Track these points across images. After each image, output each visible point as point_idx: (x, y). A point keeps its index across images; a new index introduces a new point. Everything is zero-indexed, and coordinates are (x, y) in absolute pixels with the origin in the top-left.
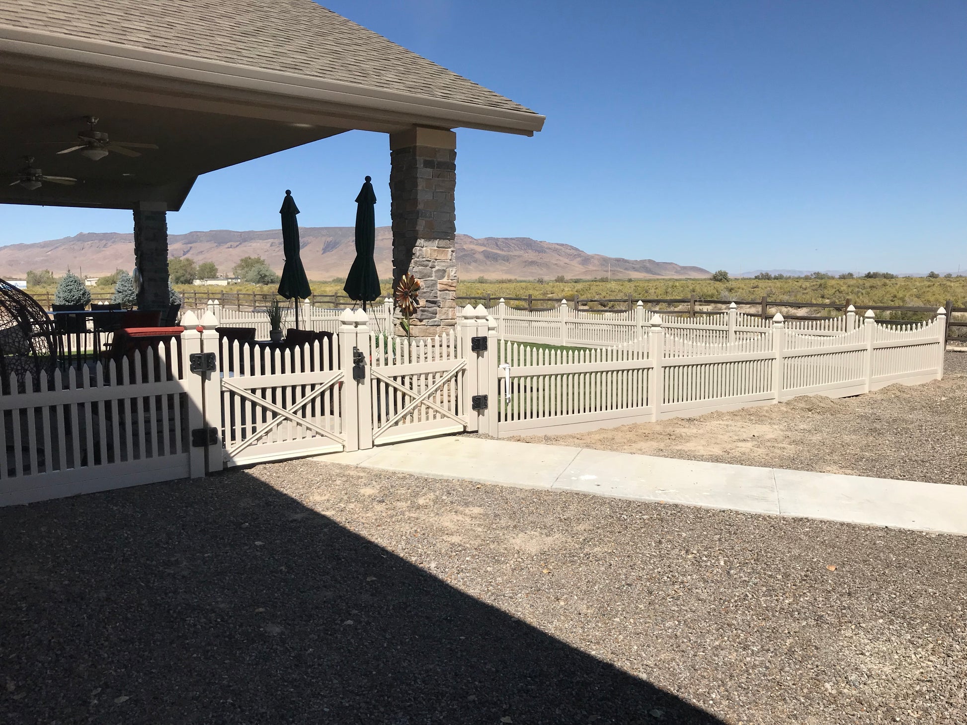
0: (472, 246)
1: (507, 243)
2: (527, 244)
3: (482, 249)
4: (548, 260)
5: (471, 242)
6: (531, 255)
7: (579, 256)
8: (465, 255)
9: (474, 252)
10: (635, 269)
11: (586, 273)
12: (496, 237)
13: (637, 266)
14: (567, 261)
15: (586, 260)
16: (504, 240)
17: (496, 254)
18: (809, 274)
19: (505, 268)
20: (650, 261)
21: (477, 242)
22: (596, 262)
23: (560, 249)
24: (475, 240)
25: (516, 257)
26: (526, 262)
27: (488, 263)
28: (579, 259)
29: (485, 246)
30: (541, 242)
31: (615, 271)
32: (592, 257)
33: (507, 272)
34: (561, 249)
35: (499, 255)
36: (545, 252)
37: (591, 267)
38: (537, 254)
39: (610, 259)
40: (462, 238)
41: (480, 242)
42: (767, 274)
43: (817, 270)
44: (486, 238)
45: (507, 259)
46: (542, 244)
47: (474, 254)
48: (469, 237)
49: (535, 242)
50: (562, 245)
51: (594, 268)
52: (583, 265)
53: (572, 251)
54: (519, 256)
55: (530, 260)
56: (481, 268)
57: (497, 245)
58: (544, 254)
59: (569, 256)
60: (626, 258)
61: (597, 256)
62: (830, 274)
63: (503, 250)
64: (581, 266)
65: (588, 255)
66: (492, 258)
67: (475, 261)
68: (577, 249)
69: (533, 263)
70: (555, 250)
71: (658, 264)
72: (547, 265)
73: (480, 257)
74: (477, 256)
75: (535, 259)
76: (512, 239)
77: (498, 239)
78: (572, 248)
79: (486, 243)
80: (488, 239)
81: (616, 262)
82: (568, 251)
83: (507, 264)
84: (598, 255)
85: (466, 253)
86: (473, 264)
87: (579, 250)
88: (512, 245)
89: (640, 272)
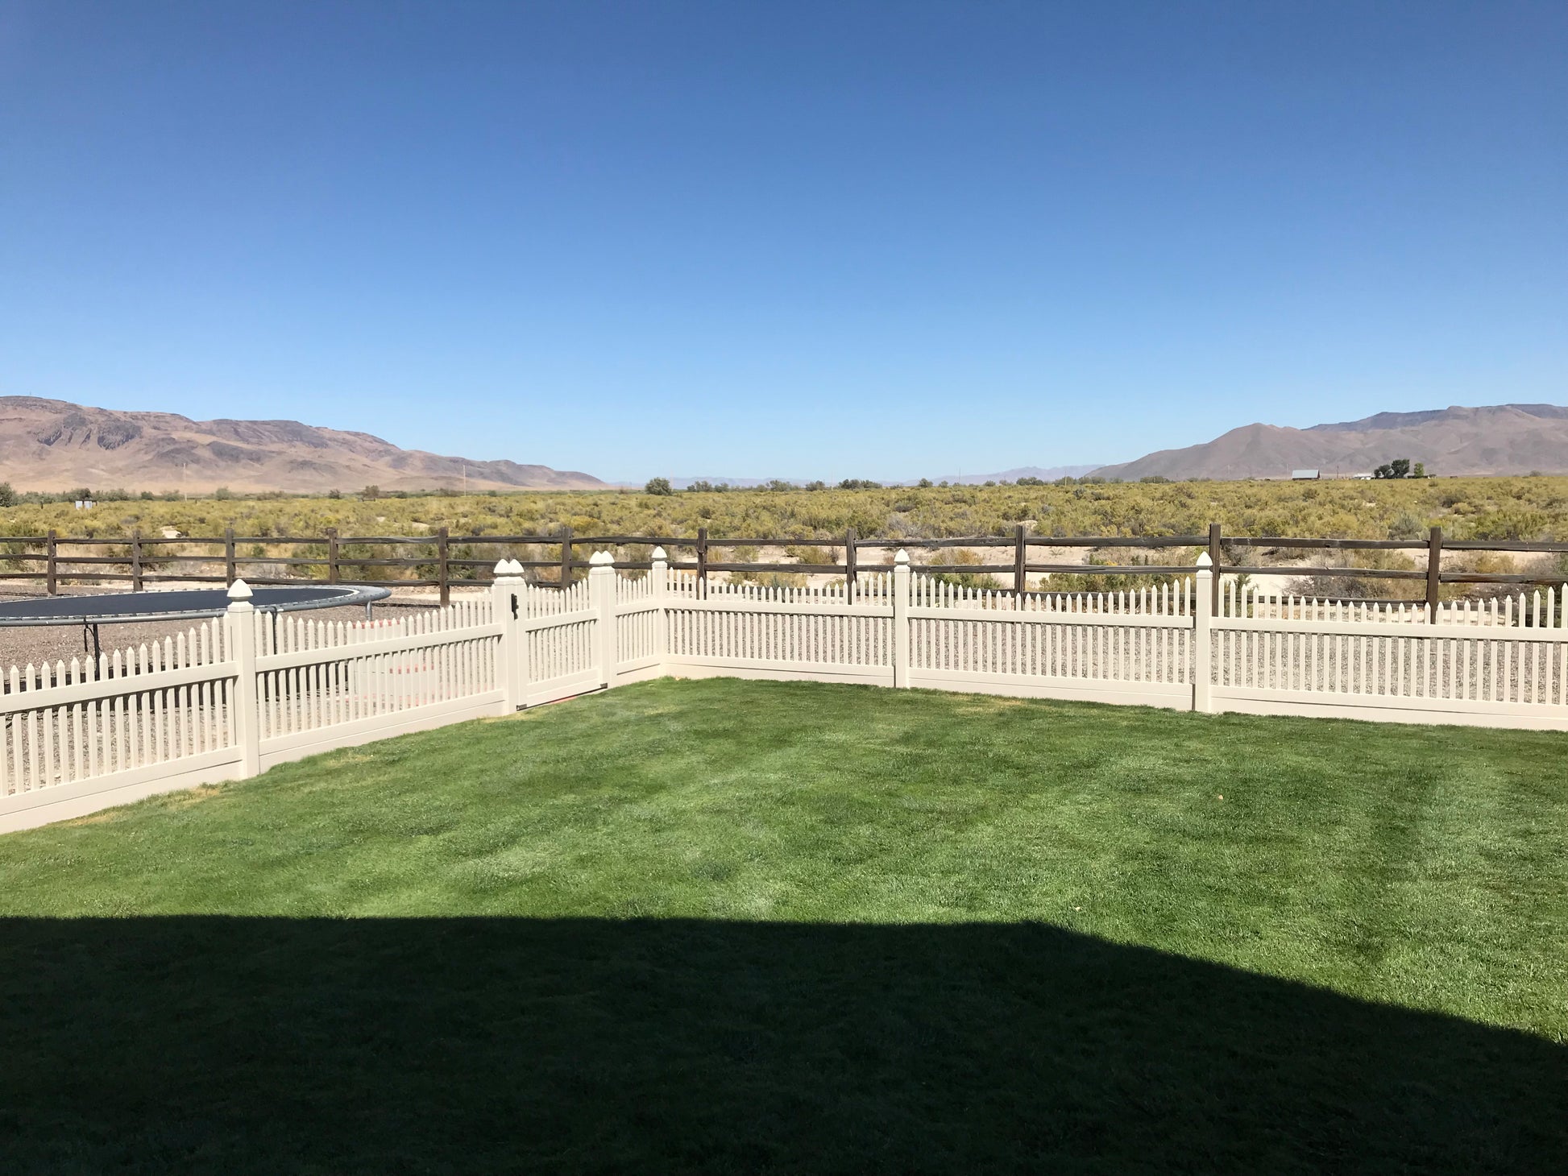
0: (188, 435)
1: (256, 429)
2: (292, 431)
3: (209, 439)
4: (332, 460)
5: (186, 428)
6: (301, 451)
7: (387, 452)
8: (178, 451)
9: (191, 446)
10: (482, 476)
11: (401, 480)
12: (234, 418)
13: (487, 471)
14: (367, 461)
15: (400, 460)
16: (249, 425)
17: (236, 448)
18: (764, 484)
19: (252, 473)
20: (507, 462)
21: (198, 428)
22: (418, 463)
23: (351, 442)
24: (194, 423)
25: (274, 455)
26: (292, 462)
27: (222, 464)
28: (388, 458)
29: (214, 434)
30: (318, 428)
31: (450, 478)
32: (411, 455)
33: (259, 480)
34: (356, 442)
35: (242, 451)
36: (327, 446)
37: (408, 472)
38: (313, 449)
39: (441, 458)
40: (168, 419)
41: (204, 427)
42: (706, 484)
43: (774, 477)
44: (214, 421)
45: (256, 457)
46: (320, 432)
47: (193, 448)
48: (181, 418)
49: (308, 428)
50: (357, 434)
51: (414, 474)
52: (395, 468)
53: (376, 445)
54: (280, 453)
55: (300, 459)
56: (209, 473)
57: (236, 432)
58: (324, 450)
59: (369, 452)
60: (468, 457)
61: (418, 455)
62: (793, 484)
63: (248, 442)
64: (391, 470)
65: (403, 452)
66: (226, 455)
67: (197, 461)
68: (382, 442)
69: (305, 464)
70: (345, 442)
71: (520, 468)
72: (330, 468)
73: (206, 454)
74: (199, 452)
75: (308, 458)
76: (264, 423)
77: (237, 423)
78: (375, 440)
79: (215, 428)
80: (219, 422)
81: (451, 464)
82: (367, 444)
83: (257, 465)
84: (420, 452)
85: (177, 446)
86: (194, 466)
87: (387, 444)
88: (266, 433)
89: (491, 480)
